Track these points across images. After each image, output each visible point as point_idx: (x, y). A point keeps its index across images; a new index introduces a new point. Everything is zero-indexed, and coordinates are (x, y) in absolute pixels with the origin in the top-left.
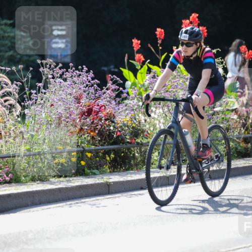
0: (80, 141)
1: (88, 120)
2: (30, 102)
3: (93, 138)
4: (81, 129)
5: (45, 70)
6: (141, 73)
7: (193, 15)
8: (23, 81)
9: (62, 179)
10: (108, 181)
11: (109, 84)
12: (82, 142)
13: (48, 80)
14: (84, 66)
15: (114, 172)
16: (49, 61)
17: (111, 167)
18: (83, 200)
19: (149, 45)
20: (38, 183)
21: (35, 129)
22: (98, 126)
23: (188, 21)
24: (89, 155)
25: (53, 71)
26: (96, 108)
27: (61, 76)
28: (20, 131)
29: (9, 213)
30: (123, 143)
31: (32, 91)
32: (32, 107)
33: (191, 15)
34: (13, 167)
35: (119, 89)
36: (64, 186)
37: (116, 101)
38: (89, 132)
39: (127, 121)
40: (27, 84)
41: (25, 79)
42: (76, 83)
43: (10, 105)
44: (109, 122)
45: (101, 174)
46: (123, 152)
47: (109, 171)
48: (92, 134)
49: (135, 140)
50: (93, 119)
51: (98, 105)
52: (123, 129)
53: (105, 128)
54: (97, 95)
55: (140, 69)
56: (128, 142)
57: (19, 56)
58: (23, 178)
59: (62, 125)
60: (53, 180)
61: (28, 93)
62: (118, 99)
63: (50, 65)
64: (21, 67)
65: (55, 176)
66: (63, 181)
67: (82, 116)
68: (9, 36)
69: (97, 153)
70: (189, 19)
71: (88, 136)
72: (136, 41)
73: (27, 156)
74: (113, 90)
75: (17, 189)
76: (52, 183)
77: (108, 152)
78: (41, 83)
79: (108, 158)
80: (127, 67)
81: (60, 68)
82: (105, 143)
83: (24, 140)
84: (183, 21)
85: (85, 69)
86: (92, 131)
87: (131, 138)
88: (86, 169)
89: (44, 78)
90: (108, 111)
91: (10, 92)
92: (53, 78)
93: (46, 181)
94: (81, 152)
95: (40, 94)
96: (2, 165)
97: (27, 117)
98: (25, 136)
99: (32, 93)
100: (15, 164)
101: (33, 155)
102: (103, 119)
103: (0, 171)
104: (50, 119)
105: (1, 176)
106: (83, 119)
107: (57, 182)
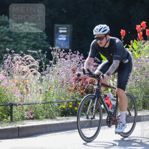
0: (74, 95)
1: (79, 83)
2: (46, 72)
3: (82, 94)
4: (75, 88)
5: (54, 54)
7: (143, 22)
8: (42, 59)
9: (63, 118)
12: (76, 96)
13: (56, 59)
14: (77, 51)
16: (57, 48)
20: (49, 120)
21: (48, 88)
22: (85, 87)
23: (140, 26)
25: (60, 54)
27: (64, 57)
28: (39, 89)
29: (32, 137)
31: (47, 65)
32: (47, 75)
33: (142, 22)
34: (35, 110)
35: (98, 65)
36: (65, 122)
38: (80, 90)
40: (44, 61)
41: (43, 58)
42: (73, 61)
43: (34, 73)
44: (92, 85)
48: (82, 91)
50: (83, 82)
53: (89, 88)
57: (39, 45)
58: (41, 117)
59: (64, 86)
60: (58, 118)
61: (44, 66)
63: (58, 50)
64: (40, 51)
65: (59, 116)
66: (64, 119)
67: (76, 81)
68: (33, 33)
70: (140, 24)
71: (79, 93)
73: (43, 103)
74: (94, 66)
75: (37, 123)
76: (57, 120)
78: (52, 60)
81: (64, 52)
83: (42, 94)
84: (137, 26)
85: (78, 53)
86: (82, 90)
89: (54, 58)
91: (34, 66)
92: (59, 58)
93: (54, 118)
94: (75, 102)
95: (51, 67)
96: (28, 108)
97: (43, 81)
98: (42, 92)
99: (47, 67)
100: (36, 108)
101: (47, 103)
102: (88, 83)
103: (28, 112)
104: (57, 82)
105: (28, 115)
106: (77, 83)
107: (61, 119)
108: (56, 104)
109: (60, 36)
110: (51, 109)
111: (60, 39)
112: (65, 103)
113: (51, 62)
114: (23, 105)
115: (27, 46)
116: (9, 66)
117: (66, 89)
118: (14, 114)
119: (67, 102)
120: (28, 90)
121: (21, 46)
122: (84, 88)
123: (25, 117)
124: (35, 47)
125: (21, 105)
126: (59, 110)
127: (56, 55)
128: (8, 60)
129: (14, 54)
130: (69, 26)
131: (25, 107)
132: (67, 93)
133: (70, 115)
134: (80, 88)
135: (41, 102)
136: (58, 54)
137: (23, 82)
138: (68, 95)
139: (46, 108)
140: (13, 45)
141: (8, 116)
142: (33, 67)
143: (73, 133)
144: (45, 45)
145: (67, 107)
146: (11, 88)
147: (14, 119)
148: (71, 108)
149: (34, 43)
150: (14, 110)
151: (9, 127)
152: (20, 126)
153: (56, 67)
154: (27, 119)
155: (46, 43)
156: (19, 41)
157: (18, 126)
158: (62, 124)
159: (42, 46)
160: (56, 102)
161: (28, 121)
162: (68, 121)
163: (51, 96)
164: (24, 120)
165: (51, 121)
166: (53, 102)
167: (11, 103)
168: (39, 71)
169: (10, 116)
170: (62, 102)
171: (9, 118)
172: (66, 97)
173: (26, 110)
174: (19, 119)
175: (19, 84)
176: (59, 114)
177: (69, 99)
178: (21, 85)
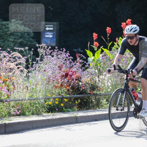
0: (60, 92)
1: (66, 80)
2: (32, 69)
3: (68, 90)
4: (62, 85)
5: (41, 51)
6: (97, 53)
7: (128, 20)
8: (28, 56)
9: (50, 114)
10: (76, 115)
11: (78, 59)
12: (62, 93)
13: (42, 56)
14: (64, 49)
15: (80, 110)
16: (43, 45)
17: (78, 107)
18: (62, 127)
19: (102, 37)
20: (36, 116)
21: (35, 84)
22: (71, 83)
23: (125, 23)
24: (66, 100)
26: (70, 73)
28: (26, 85)
29: (19, 133)
30: (86, 94)
31: (34, 62)
32: (33, 72)
35: (84, 62)
36: (51, 118)
37: (82, 69)
38: (66, 86)
39: (88, 81)
40: (31, 58)
41: (29, 56)
42: (59, 58)
43: (21, 70)
44: (78, 81)
45: (72, 111)
46: (85, 99)
47: (77, 110)
48: (68, 88)
49: (93, 92)
50: (69, 79)
51: (72, 71)
52: (86, 86)
53: (75, 85)
54: (71, 65)
55: (97, 51)
56: (88, 93)
57: (25, 42)
58: (27, 113)
59: (50, 83)
60: (44, 114)
61: (31, 63)
63: (44, 48)
64: (27, 48)
65: (45, 112)
66: (50, 115)
69: (71, 99)
71: (65, 89)
72: (95, 34)
73: (30, 100)
74: (80, 63)
75: (24, 119)
76: (44, 116)
77: (77, 99)
78: (38, 57)
79: (77, 102)
80: (89, 49)
81: (50, 49)
82: (75, 93)
83: (28, 91)
84: (122, 23)
85: (64, 50)
86: (68, 86)
87: (90, 91)
88: (64, 108)
89: (40, 55)
90: (77, 75)
92: (46, 55)
93: (41, 115)
94: (61, 98)
95: (38, 64)
96: (15, 105)
97: (30, 77)
98: (29, 89)
99: (34, 64)
100: (23, 105)
101: (33, 100)
102: (74, 79)
103: (14, 108)
104: (43, 79)
105: (14, 112)
107: (47, 115)
108: (42, 101)
109: (46, 33)
110: (38, 105)
111: (46, 36)
112: (52, 100)
113: (37, 59)
114: (10, 102)
115: (14, 44)
117: (52, 86)
119: (53, 98)
120: (15, 87)
121: (8, 43)
122: (70, 85)
123: (12, 113)
124: (22, 45)
125: (8, 101)
126: (45, 106)
127: (42, 52)
129: (1, 51)
130: (55, 23)
131: (12, 103)
132: (53, 89)
133: (56, 111)
134: (66, 85)
135: (27, 98)
136: (45, 51)
137: (10, 78)
138: (54, 92)
139: (32, 105)
142: (20, 64)
143: (59, 129)
144: (32, 42)
145: (53, 104)
148: (57, 105)
149: (21, 40)
150: (0, 107)
152: (7, 122)
153: (42, 64)
154: (14, 115)
155: (33, 40)
156: (6, 38)
157: (4, 122)
159: (29, 43)
160: (42, 99)
161: (14, 117)
162: (55, 117)
163: (37, 93)
164: (10, 116)
165: (38, 117)
166: (39, 99)
168: (25, 68)
170: (48, 99)
172: (53, 93)
173: (13, 107)
174: (6, 115)
175: (6, 81)
176: (45, 110)
177: (55, 96)
178: (8, 82)
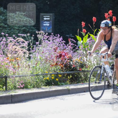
1: (60, 59)
2: (33, 51)
3: (62, 68)
4: (57, 64)
5: (40, 37)
6: (85, 38)
7: (110, 11)
9: (47, 87)
10: (69, 88)
11: (70, 43)
12: (57, 70)
13: (41, 41)
14: (58, 34)
15: (71, 84)
16: (42, 32)
17: (70, 82)
18: (57, 97)
19: (89, 25)
20: (36, 89)
21: (35, 63)
22: (64, 62)
24: (60, 76)
25: (44, 37)
26: (63, 54)
27: (47, 39)
28: (28, 64)
29: (23, 103)
30: (76, 71)
31: (34, 46)
32: (34, 53)
35: (74, 45)
36: (48, 90)
37: (73, 51)
39: (78, 60)
40: (32, 43)
41: (31, 40)
42: (54, 42)
43: (24, 52)
44: (69, 61)
45: (65, 85)
46: (76, 75)
47: (69, 83)
48: (61, 66)
49: (82, 69)
50: (62, 59)
51: (65, 53)
52: (76, 64)
53: (67, 63)
54: (64, 48)
55: (85, 36)
56: (78, 70)
57: (28, 30)
58: (29, 86)
59: (48, 62)
61: (32, 47)
62: (74, 50)
64: (29, 34)
65: (44, 86)
66: (47, 88)
69: (64, 75)
70: (108, 13)
71: (59, 67)
72: (83, 23)
73: (31, 76)
74: (71, 46)
75: (27, 91)
76: (42, 89)
77: (69, 75)
79: (69, 77)
80: (78, 35)
81: (47, 35)
82: (67, 70)
83: (30, 69)
84: (105, 14)
85: (59, 36)
86: (61, 65)
87: (80, 68)
88: (58, 83)
89: (39, 40)
90: (69, 55)
91: (24, 47)
92: (44, 40)
93: (40, 88)
94: (56, 75)
95: (37, 47)
96: (19, 80)
97: (31, 58)
98: (31, 67)
99: (34, 47)
100: (26, 80)
101: (34, 76)
102: (67, 59)
103: (19, 83)
104: (42, 59)
105: (19, 85)
106: (57, 59)
107: (45, 88)
108: (41, 77)
109: (44, 22)
110: (37, 80)
111: (44, 25)
112: (49, 76)
113: (37, 43)
115: (19, 31)
116: (4, 47)
117: (49, 64)
118: (8, 85)
120: (19, 66)
121: (14, 31)
122: (63, 64)
123: (17, 86)
124: (25, 32)
125: (14, 77)
126: (43, 81)
128: (3, 42)
129: (8, 37)
130: (51, 14)
131: (17, 79)
132: (50, 67)
133: (53, 84)
134: (60, 63)
135: (29, 74)
136: (43, 36)
137: (15, 59)
138: (50, 69)
139: (33, 80)
140: (7, 30)
141: (4, 86)
144: (33, 30)
145: (50, 79)
146: (5, 64)
147: (8, 88)
148: (53, 79)
149: (24, 28)
150: (8, 82)
151: (4, 95)
152: (13, 94)
153: (41, 47)
154: (18, 88)
155: (34, 28)
157: (11, 94)
158: (46, 92)
159: (31, 30)
160: (41, 75)
161: (19, 90)
162: (51, 90)
163: (37, 70)
164: (16, 89)
165: (38, 89)
166: (39, 75)
167: (5, 76)
169: (5, 87)
170: (46, 75)
171: (4, 88)
172: (49, 71)
173: (18, 82)
174: (12, 88)
175: (12, 61)
176: (44, 84)
177: (51, 73)
178: (14, 62)
